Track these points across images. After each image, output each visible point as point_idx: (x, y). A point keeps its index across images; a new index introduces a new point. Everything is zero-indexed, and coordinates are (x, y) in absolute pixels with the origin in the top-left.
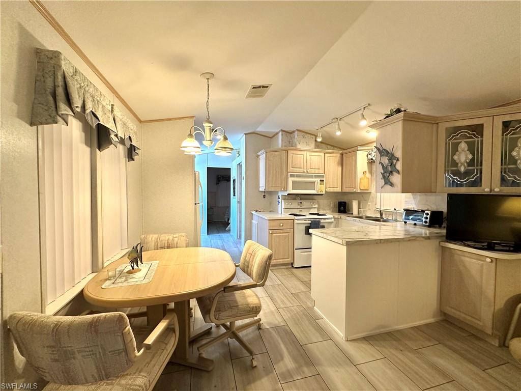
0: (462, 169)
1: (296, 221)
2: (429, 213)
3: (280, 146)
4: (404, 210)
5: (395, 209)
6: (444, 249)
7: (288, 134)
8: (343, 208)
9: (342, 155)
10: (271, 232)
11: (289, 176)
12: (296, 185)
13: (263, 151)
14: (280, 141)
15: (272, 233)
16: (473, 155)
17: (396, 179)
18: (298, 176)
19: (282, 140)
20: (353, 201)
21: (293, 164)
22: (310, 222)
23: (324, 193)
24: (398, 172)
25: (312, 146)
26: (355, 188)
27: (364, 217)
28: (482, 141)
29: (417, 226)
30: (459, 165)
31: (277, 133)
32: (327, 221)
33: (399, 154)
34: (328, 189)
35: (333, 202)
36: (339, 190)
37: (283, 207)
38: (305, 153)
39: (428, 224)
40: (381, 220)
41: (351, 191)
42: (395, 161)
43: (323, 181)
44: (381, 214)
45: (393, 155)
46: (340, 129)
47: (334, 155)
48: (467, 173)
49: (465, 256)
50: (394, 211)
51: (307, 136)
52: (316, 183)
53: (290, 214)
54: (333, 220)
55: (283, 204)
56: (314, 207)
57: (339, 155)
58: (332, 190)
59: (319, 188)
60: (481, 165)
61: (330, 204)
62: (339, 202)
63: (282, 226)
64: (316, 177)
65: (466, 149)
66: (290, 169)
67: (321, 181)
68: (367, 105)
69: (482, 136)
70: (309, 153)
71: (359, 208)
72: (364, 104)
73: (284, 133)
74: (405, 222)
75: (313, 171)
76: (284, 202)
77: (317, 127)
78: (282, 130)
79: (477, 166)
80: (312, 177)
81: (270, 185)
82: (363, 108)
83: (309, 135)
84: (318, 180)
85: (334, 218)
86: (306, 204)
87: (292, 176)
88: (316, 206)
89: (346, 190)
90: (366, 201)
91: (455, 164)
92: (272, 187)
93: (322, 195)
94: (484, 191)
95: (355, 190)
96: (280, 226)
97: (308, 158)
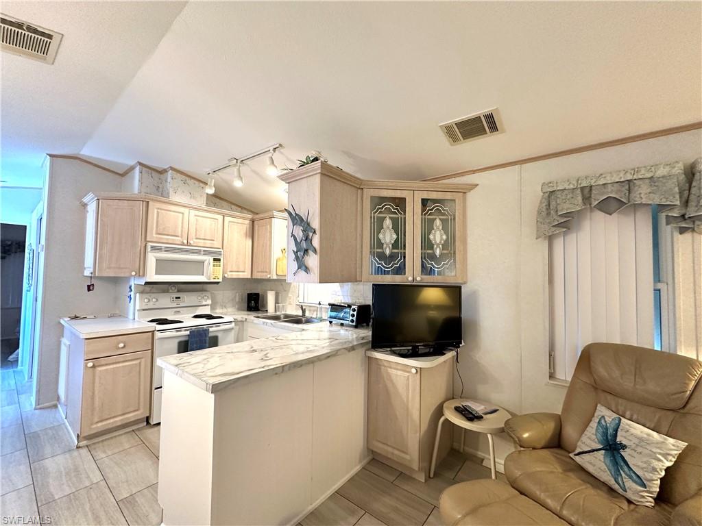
0: (388, 252)
1: (158, 335)
2: (356, 309)
3: (136, 191)
4: (329, 305)
5: (320, 304)
6: (370, 358)
7: (154, 174)
8: (254, 303)
9: (253, 221)
10: (90, 364)
11: (149, 249)
12: (162, 266)
13: (90, 196)
14: (136, 183)
15: (94, 367)
16: (398, 235)
17: (313, 260)
18: (168, 250)
19: (141, 181)
20: (268, 292)
21: (161, 227)
22: (188, 333)
23: (220, 280)
24: (315, 251)
25: (201, 202)
26: (270, 273)
27: (282, 316)
28: (405, 218)
29: (344, 328)
30: (385, 246)
31: (132, 168)
32: (223, 327)
33: (315, 224)
34: (229, 273)
35: (240, 295)
36: (247, 275)
37: (138, 307)
38: (186, 211)
39: (354, 324)
40: (304, 319)
41: (264, 278)
42: (311, 234)
43: (219, 260)
44: (304, 312)
45: (308, 224)
46: (240, 178)
47: (240, 221)
48: (392, 257)
49: (391, 368)
50: (318, 306)
51: (191, 182)
52: (206, 264)
53: (152, 321)
54: (233, 325)
55: (137, 302)
56: (204, 303)
57: (247, 222)
58: (235, 275)
59: (211, 273)
60: (405, 249)
61: (235, 297)
62: (248, 294)
63: (124, 346)
64: (206, 253)
65: (391, 227)
66: (152, 235)
67: (215, 260)
68: (278, 145)
69: (405, 214)
70: (193, 212)
71: (277, 302)
72: (275, 143)
73: (144, 169)
74: (331, 322)
75: (201, 243)
76: (141, 299)
77: (208, 170)
78: (140, 164)
79: (401, 249)
80: (198, 252)
81: (104, 265)
82: (271, 149)
83: (197, 183)
84: (211, 259)
85: (236, 321)
86: (189, 298)
87: (154, 249)
88: (209, 302)
89: (258, 276)
90: (286, 291)
91: (380, 245)
92: (109, 268)
93: (218, 283)
94: (408, 279)
95: (269, 276)
96: (119, 348)
97: (193, 219)
